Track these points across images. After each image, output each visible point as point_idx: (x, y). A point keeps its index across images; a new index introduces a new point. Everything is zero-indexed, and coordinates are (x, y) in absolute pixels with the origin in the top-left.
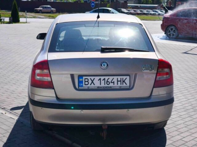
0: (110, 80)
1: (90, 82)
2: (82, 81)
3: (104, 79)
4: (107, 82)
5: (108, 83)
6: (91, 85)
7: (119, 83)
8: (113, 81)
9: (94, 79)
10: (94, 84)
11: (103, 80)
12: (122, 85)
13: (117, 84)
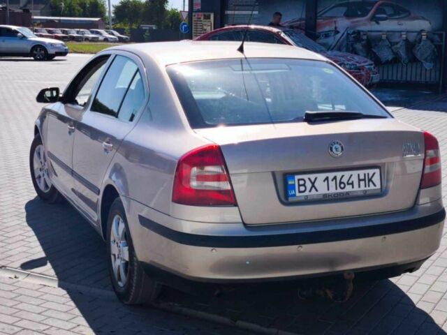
0: (345, 180)
1: (309, 185)
2: (294, 185)
3: (335, 178)
4: (341, 183)
5: (342, 186)
6: (310, 191)
7: (362, 183)
8: (350, 182)
9: (316, 179)
10: (317, 190)
11: (332, 180)
12: (367, 188)
13: (359, 187)
